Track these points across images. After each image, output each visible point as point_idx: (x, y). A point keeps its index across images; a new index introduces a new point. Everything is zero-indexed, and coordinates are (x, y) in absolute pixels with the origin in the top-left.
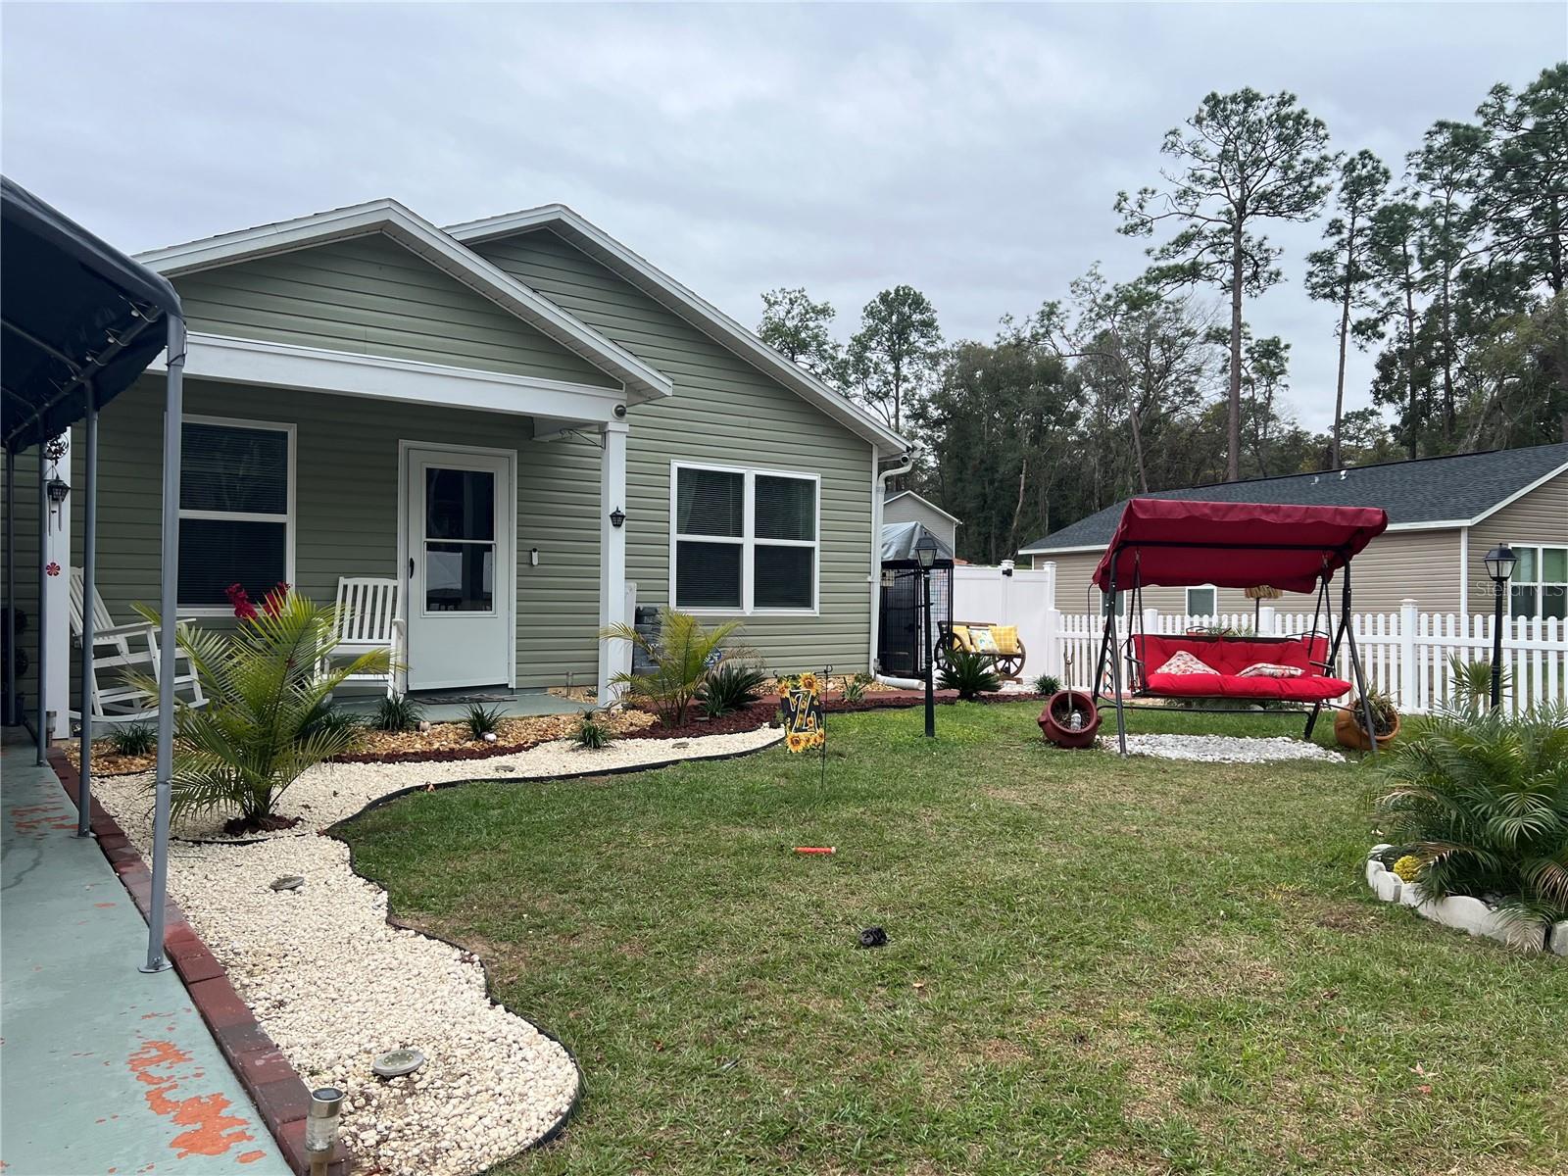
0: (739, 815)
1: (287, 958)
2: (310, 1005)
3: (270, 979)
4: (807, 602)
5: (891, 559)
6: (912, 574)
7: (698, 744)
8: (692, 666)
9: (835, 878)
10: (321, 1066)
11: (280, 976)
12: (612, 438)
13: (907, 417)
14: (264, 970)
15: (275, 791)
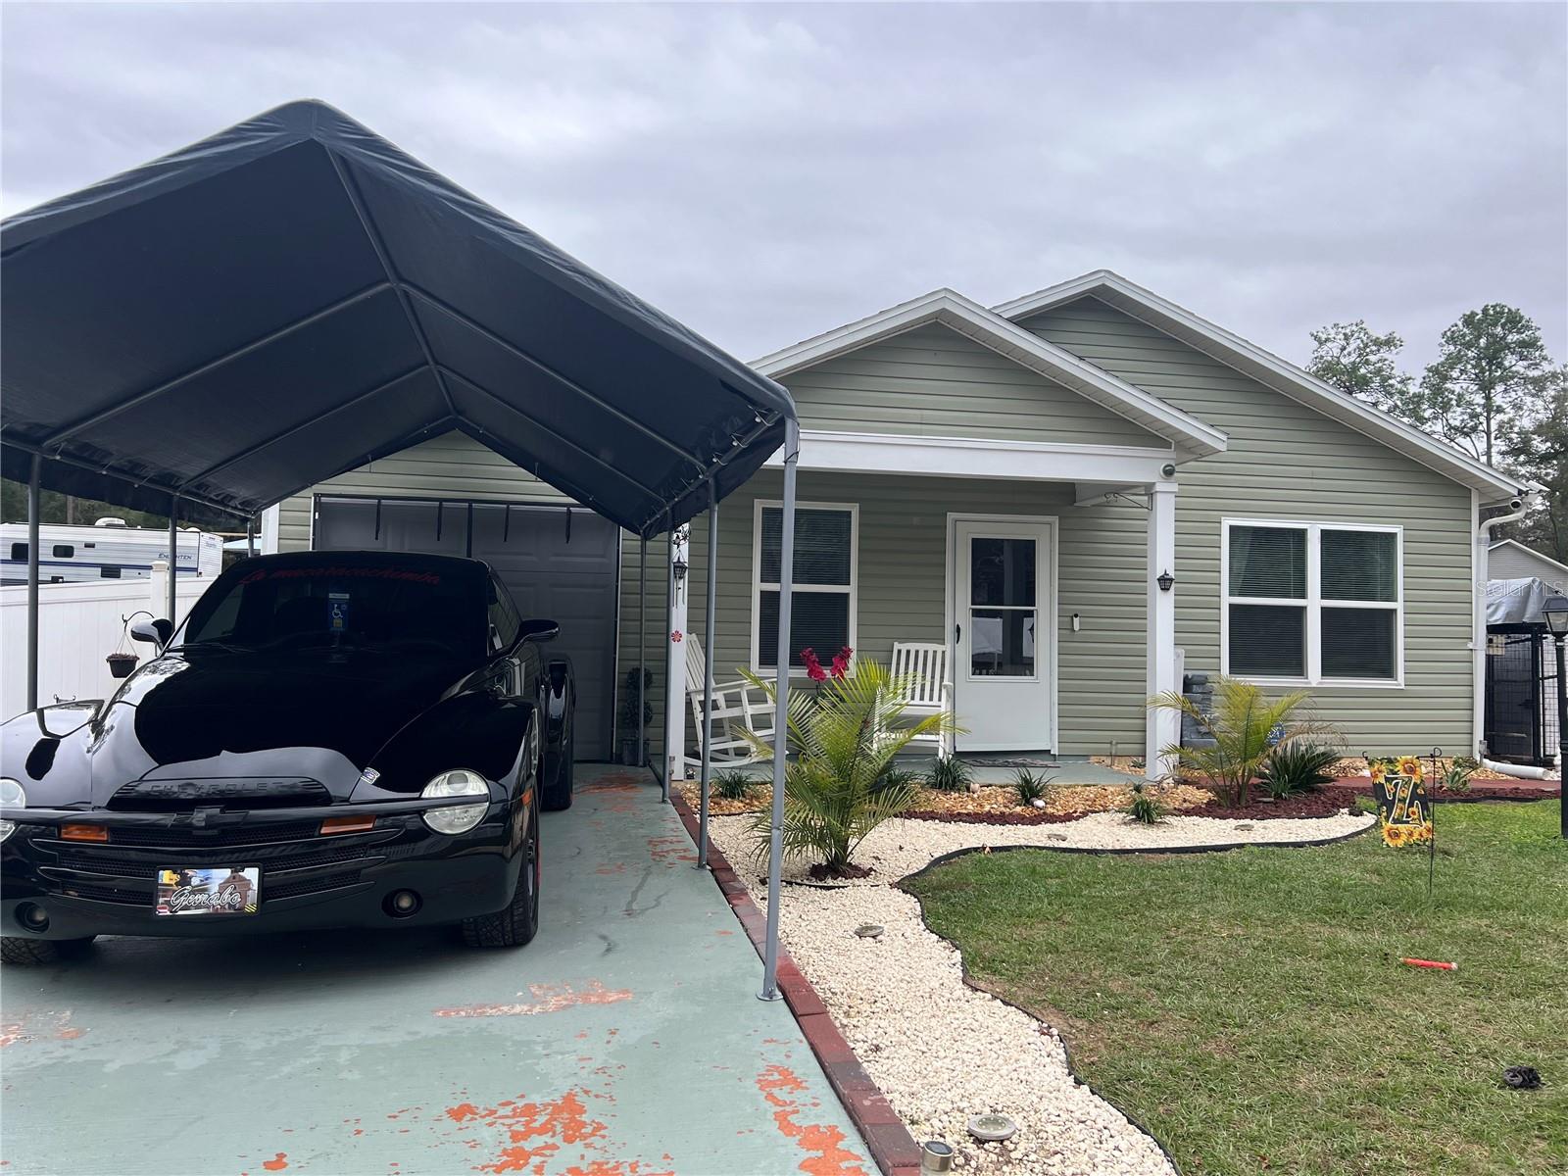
0: (1326, 913)
1: (878, 1004)
2: (903, 1054)
3: (864, 1023)
4: (1388, 672)
5: (1498, 623)
6: (1527, 640)
7: (1265, 828)
8: (1253, 742)
9: (1460, 1000)
10: (919, 1116)
11: (873, 1021)
12: (1159, 499)
13: (1503, 453)
14: (858, 1012)
15: (852, 842)
